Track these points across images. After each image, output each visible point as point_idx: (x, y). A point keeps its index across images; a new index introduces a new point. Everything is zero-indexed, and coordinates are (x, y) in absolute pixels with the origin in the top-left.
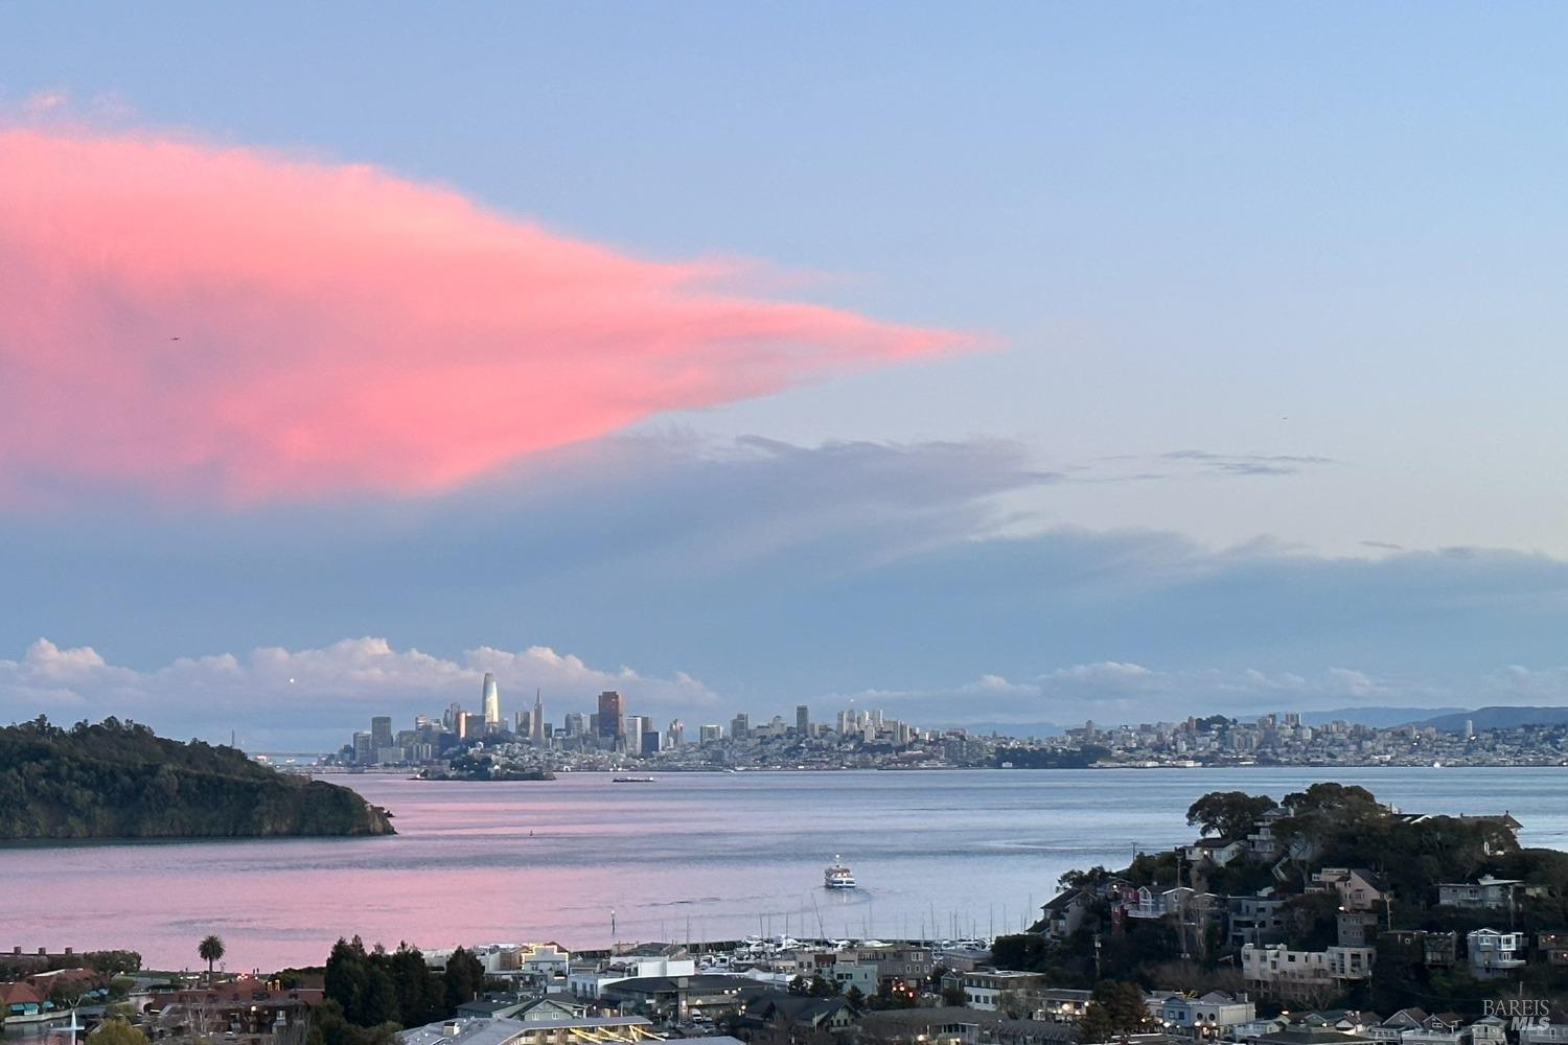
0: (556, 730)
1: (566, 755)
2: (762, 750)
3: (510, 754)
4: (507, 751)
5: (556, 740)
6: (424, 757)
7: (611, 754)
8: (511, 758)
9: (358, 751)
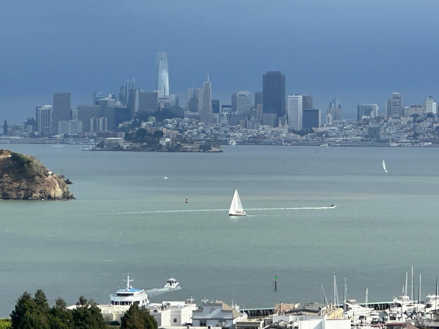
0: (223, 106)
1: (232, 129)
2: (415, 128)
3: (180, 128)
4: (178, 125)
5: (223, 115)
6: (101, 129)
7: (273, 129)
8: (181, 132)
9: (40, 123)
